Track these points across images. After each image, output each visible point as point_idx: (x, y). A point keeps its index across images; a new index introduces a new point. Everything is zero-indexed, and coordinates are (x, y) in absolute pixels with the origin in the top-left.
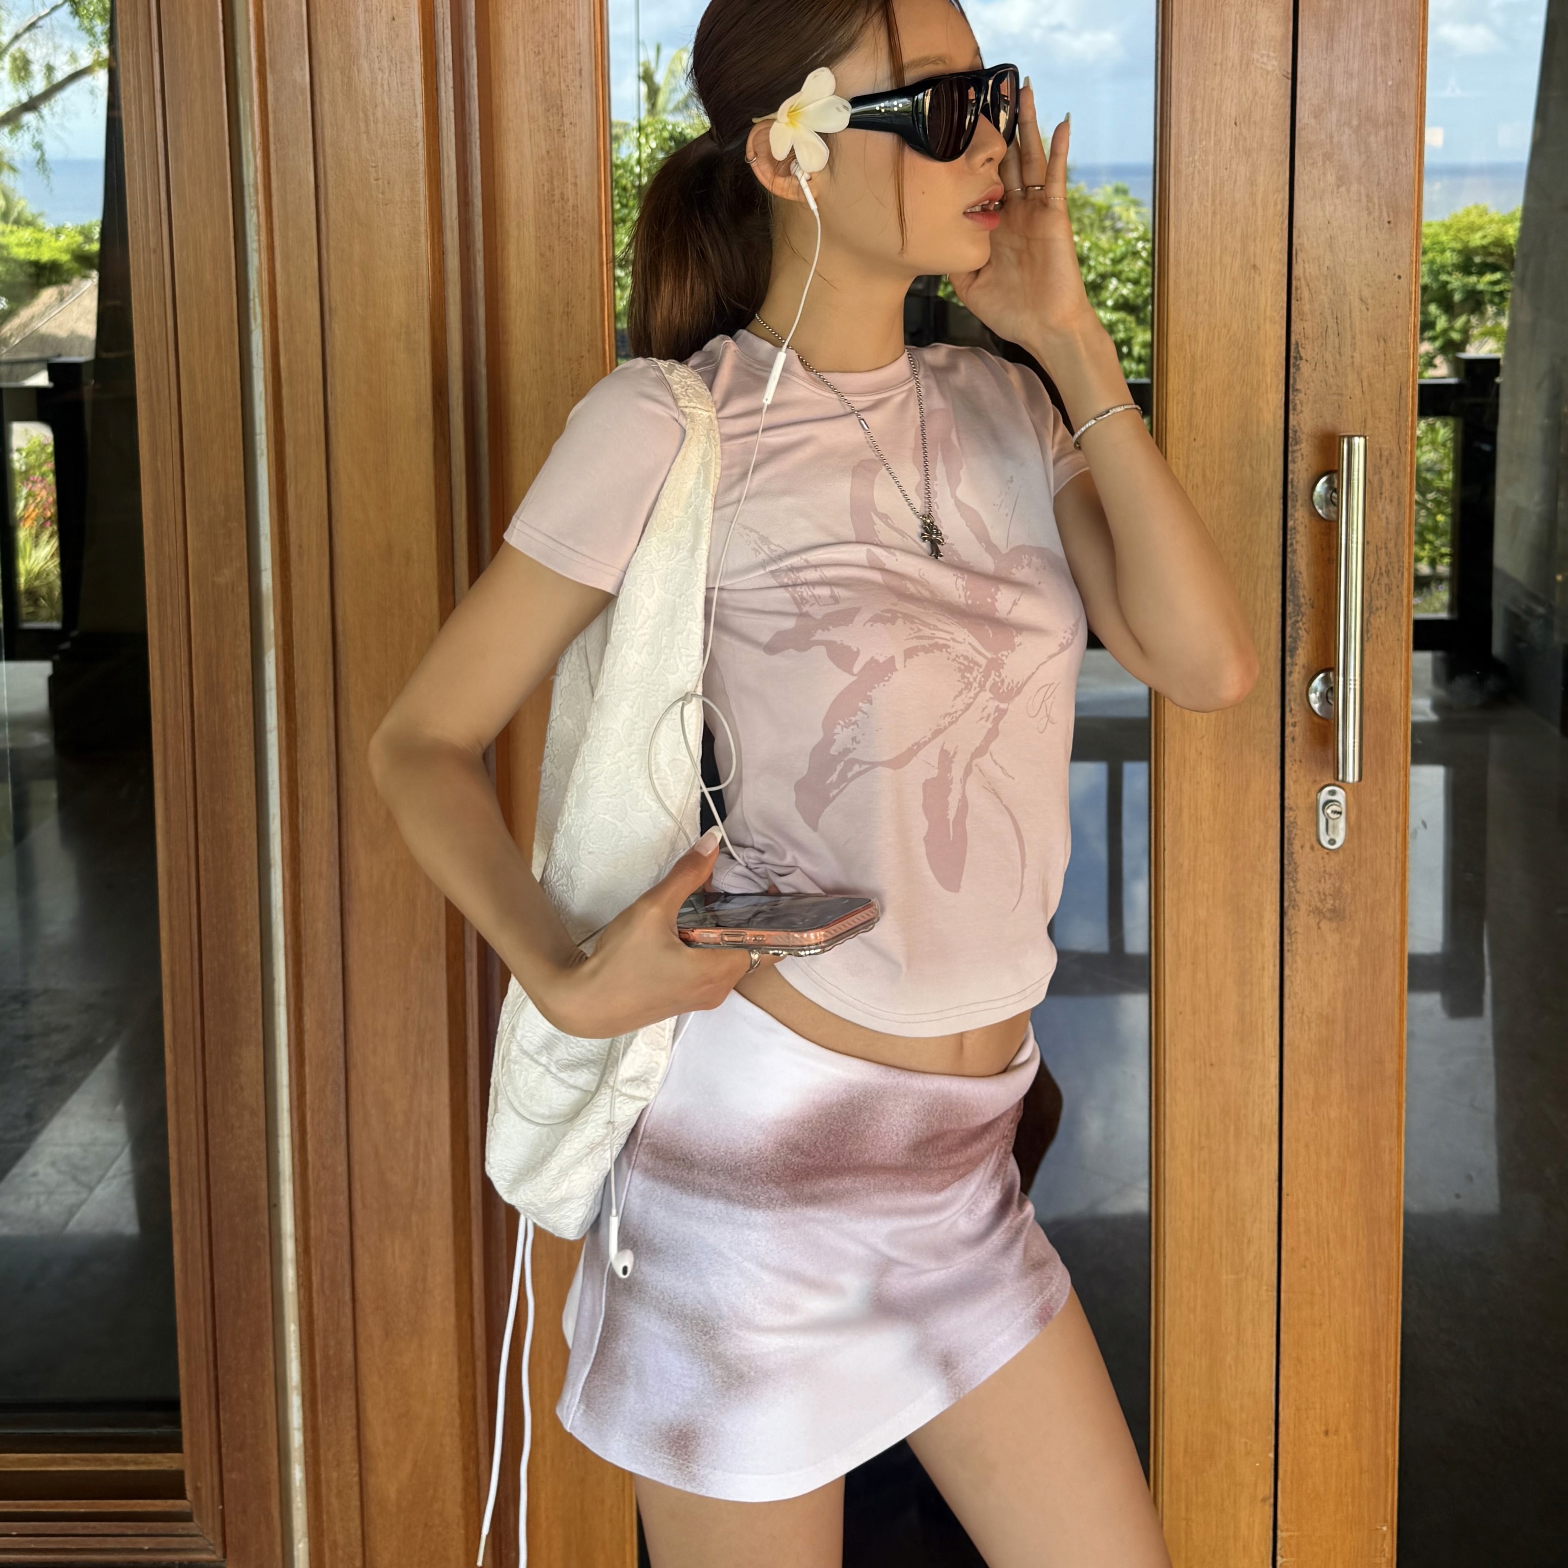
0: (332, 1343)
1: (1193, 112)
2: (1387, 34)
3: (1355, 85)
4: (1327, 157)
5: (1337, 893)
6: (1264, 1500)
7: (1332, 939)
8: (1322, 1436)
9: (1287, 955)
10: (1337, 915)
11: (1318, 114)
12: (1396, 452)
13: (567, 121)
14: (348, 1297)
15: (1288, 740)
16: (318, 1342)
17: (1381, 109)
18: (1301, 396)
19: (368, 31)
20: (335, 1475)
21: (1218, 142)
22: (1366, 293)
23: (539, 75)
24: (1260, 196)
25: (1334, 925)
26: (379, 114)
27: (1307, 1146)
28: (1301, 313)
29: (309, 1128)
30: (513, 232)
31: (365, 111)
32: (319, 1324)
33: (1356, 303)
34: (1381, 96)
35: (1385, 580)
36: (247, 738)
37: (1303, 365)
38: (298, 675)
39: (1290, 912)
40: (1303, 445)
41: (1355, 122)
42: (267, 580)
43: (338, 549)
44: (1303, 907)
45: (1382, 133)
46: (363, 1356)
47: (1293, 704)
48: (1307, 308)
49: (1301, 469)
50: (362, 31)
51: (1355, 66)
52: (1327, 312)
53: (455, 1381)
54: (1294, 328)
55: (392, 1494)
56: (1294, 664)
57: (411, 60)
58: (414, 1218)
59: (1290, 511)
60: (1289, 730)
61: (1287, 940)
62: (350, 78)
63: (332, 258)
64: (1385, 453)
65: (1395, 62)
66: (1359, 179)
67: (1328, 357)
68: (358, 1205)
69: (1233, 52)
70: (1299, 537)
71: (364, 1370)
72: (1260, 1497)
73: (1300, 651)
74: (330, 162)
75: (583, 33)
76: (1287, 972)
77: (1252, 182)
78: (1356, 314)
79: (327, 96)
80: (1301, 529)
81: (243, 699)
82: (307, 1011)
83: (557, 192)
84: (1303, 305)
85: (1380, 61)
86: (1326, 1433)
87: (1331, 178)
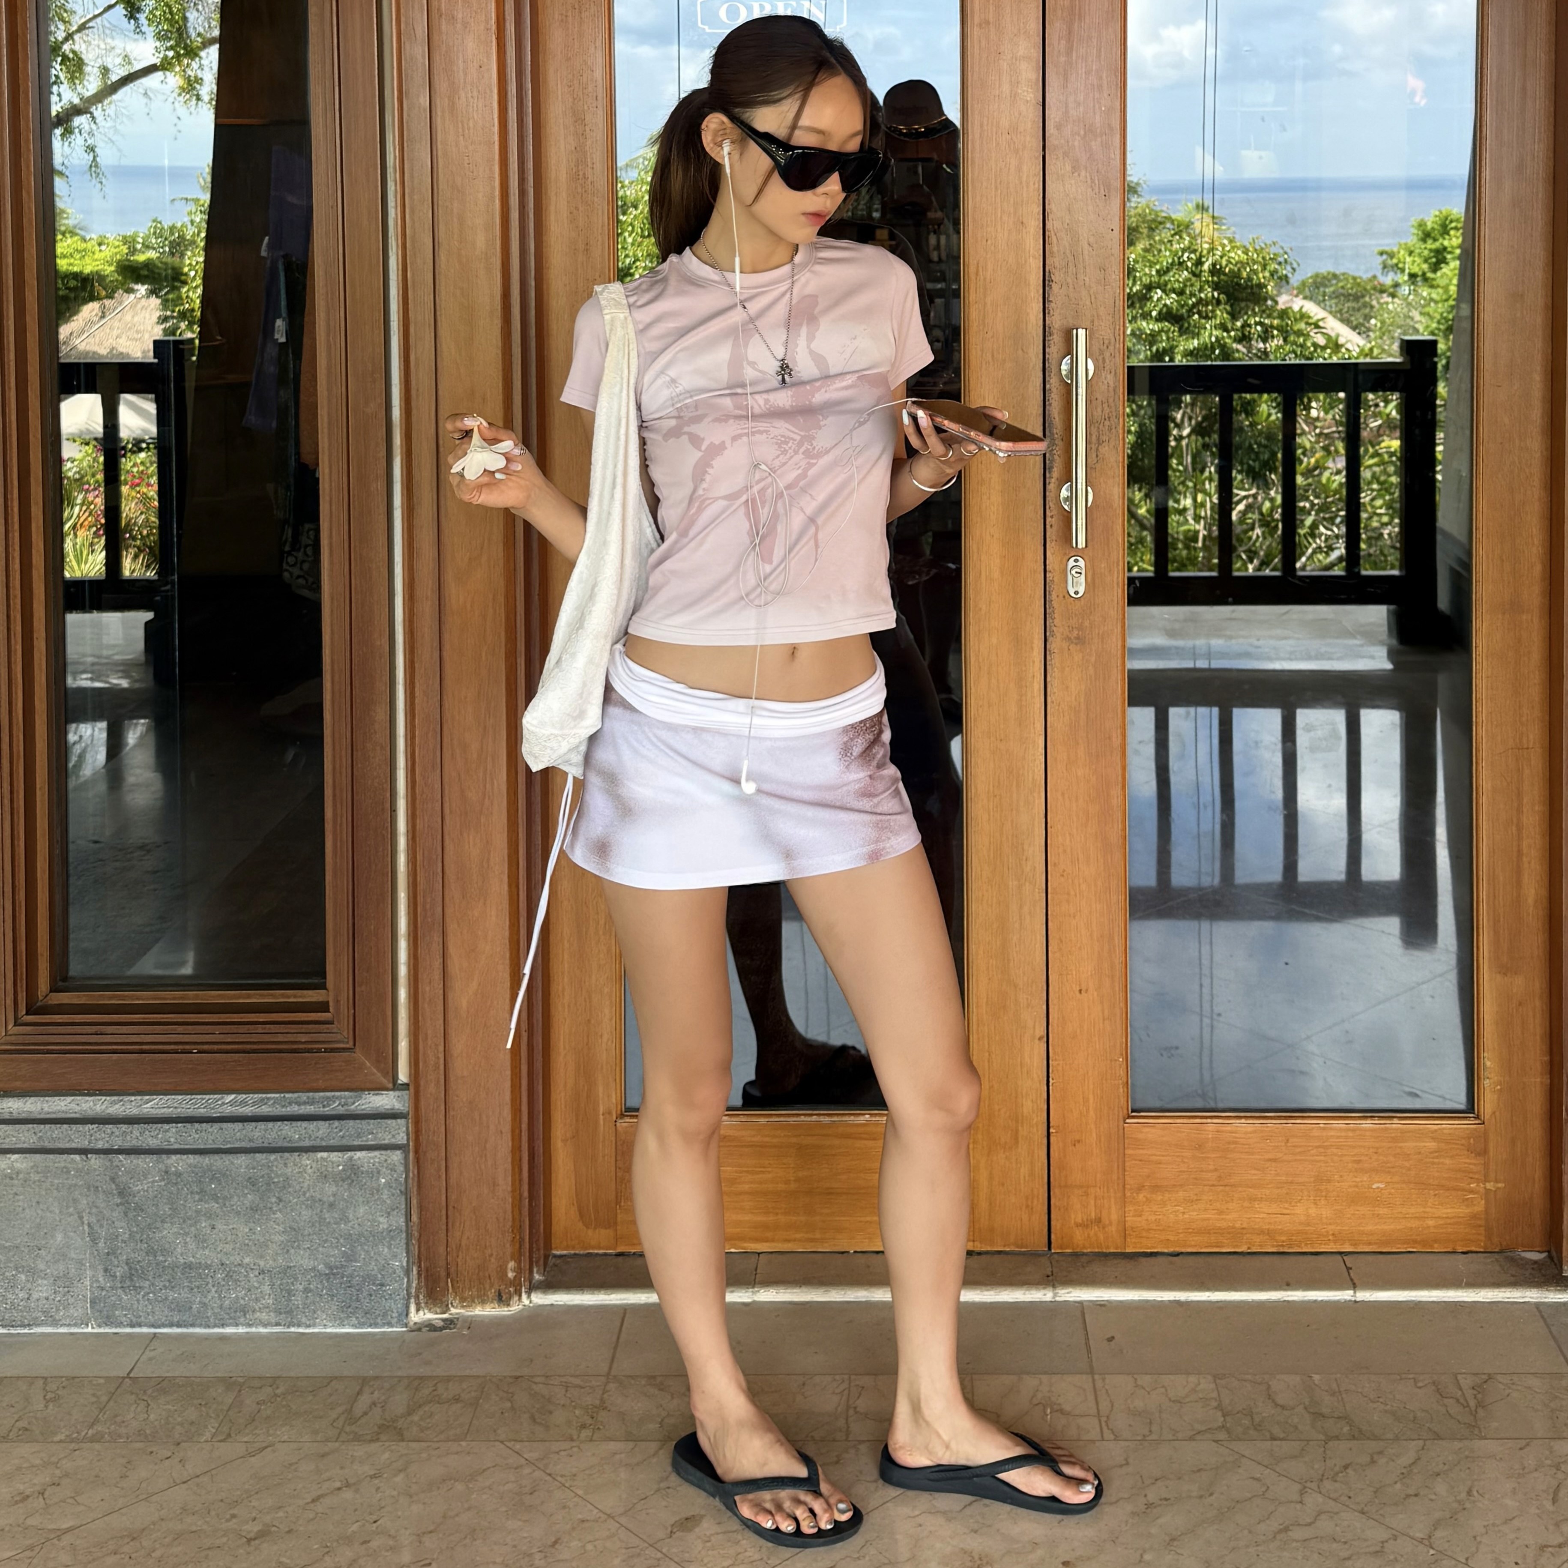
0: (429, 900)
1: (982, 126)
2: (1101, 78)
3: (1081, 109)
4: (1066, 154)
5: (1080, 628)
6: (1040, 1039)
7: (1078, 657)
8: (1077, 993)
9: (1048, 667)
10: (1080, 641)
11: (1059, 127)
12: (1113, 340)
13: (587, 129)
14: (440, 869)
15: (1048, 527)
16: (420, 899)
17: (1098, 125)
18: (1053, 305)
19: (466, 74)
20: (427, 989)
21: (998, 144)
22: (1092, 240)
23: (571, 100)
24: (1024, 179)
25: (1078, 647)
26: (471, 125)
27: (1063, 794)
28: (1052, 253)
29: (417, 760)
30: (553, 199)
31: (462, 122)
32: (420, 888)
33: (1086, 246)
34: (1098, 117)
35: (1107, 423)
36: (383, 509)
37: (1054, 285)
38: (415, 472)
39: (1050, 639)
40: (1055, 336)
41: (1082, 132)
42: (396, 413)
43: (440, 393)
44: (1058, 635)
45: (1099, 139)
46: (449, 911)
47: (1050, 504)
48: (1055, 249)
49: (1054, 351)
50: (461, 74)
51: (1081, 98)
52: (1068, 252)
53: (507, 928)
54: (1047, 262)
55: (464, 1003)
56: (1051, 477)
57: (491, 91)
58: (482, 820)
59: (1047, 379)
60: (1048, 520)
61: (1048, 658)
62: (453, 103)
63: (441, 213)
64: (1106, 342)
65: (1106, 95)
66: (1086, 168)
67: (1069, 280)
68: (447, 811)
69: (1006, 88)
70: (1053, 395)
71: (448, 920)
72: (1038, 1036)
73: (1055, 469)
74: (440, 153)
75: (599, 74)
76: (1049, 679)
77: (1019, 169)
78: (1086, 252)
79: (439, 113)
80: (1054, 390)
81: (381, 485)
82: (417, 685)
83: (581, 173)
84: (1054, 246)
85: (1097, 95)
86: (1080, 991)
87: (1068, 168)
